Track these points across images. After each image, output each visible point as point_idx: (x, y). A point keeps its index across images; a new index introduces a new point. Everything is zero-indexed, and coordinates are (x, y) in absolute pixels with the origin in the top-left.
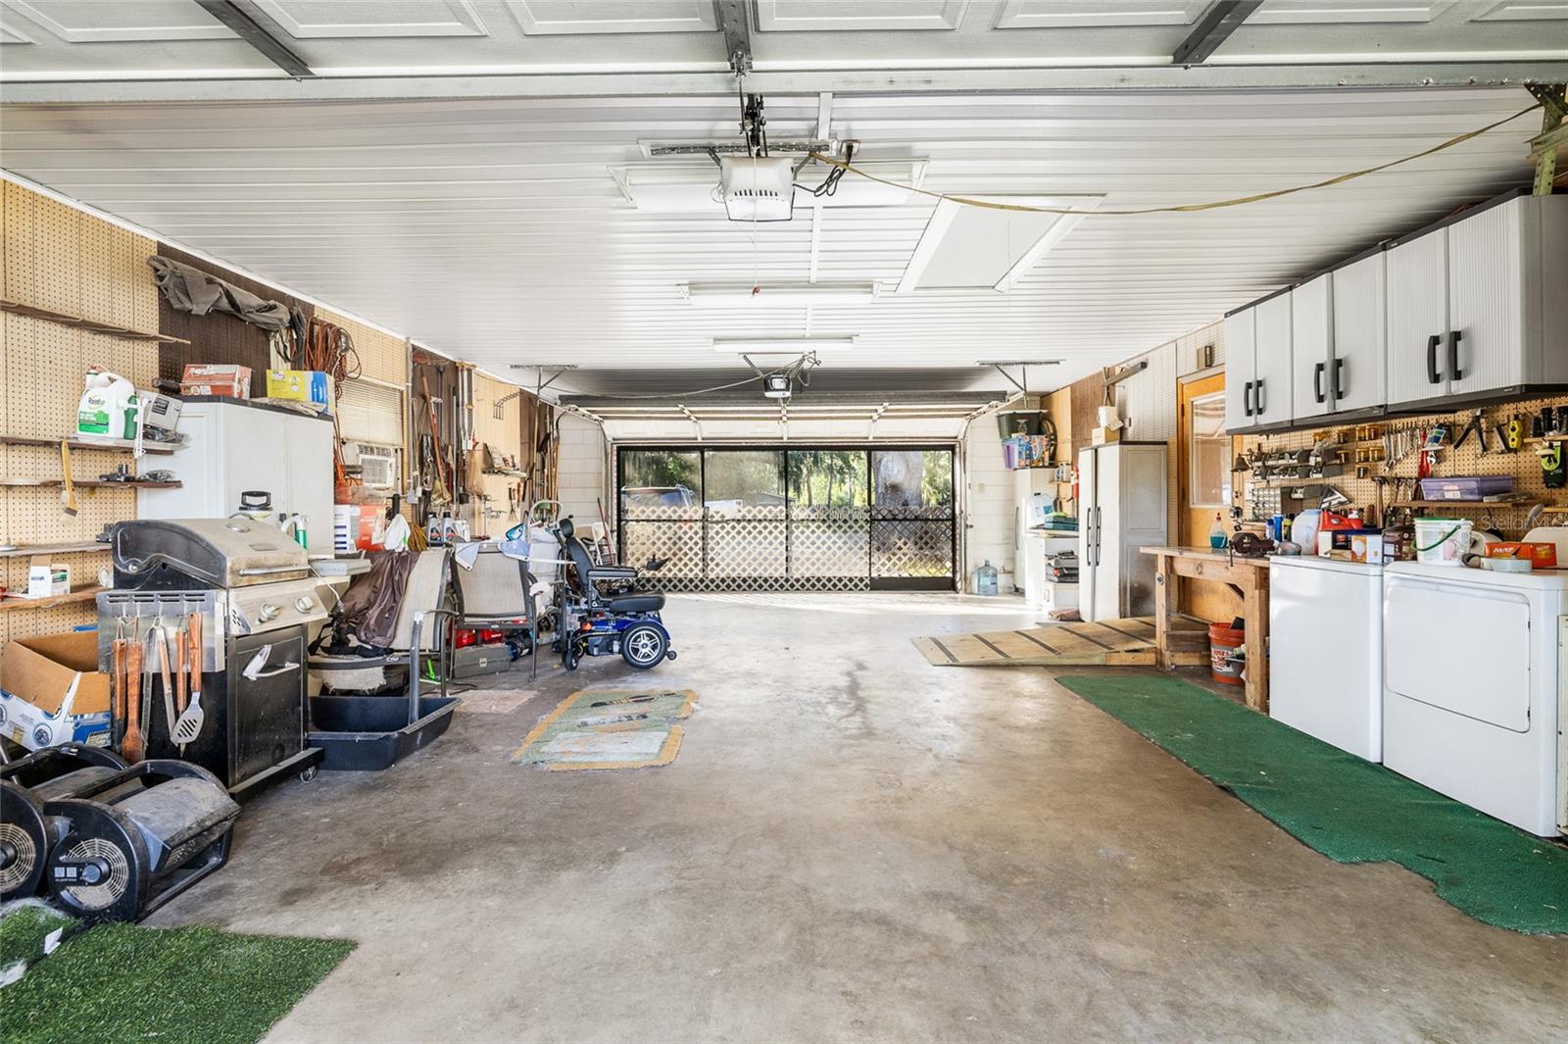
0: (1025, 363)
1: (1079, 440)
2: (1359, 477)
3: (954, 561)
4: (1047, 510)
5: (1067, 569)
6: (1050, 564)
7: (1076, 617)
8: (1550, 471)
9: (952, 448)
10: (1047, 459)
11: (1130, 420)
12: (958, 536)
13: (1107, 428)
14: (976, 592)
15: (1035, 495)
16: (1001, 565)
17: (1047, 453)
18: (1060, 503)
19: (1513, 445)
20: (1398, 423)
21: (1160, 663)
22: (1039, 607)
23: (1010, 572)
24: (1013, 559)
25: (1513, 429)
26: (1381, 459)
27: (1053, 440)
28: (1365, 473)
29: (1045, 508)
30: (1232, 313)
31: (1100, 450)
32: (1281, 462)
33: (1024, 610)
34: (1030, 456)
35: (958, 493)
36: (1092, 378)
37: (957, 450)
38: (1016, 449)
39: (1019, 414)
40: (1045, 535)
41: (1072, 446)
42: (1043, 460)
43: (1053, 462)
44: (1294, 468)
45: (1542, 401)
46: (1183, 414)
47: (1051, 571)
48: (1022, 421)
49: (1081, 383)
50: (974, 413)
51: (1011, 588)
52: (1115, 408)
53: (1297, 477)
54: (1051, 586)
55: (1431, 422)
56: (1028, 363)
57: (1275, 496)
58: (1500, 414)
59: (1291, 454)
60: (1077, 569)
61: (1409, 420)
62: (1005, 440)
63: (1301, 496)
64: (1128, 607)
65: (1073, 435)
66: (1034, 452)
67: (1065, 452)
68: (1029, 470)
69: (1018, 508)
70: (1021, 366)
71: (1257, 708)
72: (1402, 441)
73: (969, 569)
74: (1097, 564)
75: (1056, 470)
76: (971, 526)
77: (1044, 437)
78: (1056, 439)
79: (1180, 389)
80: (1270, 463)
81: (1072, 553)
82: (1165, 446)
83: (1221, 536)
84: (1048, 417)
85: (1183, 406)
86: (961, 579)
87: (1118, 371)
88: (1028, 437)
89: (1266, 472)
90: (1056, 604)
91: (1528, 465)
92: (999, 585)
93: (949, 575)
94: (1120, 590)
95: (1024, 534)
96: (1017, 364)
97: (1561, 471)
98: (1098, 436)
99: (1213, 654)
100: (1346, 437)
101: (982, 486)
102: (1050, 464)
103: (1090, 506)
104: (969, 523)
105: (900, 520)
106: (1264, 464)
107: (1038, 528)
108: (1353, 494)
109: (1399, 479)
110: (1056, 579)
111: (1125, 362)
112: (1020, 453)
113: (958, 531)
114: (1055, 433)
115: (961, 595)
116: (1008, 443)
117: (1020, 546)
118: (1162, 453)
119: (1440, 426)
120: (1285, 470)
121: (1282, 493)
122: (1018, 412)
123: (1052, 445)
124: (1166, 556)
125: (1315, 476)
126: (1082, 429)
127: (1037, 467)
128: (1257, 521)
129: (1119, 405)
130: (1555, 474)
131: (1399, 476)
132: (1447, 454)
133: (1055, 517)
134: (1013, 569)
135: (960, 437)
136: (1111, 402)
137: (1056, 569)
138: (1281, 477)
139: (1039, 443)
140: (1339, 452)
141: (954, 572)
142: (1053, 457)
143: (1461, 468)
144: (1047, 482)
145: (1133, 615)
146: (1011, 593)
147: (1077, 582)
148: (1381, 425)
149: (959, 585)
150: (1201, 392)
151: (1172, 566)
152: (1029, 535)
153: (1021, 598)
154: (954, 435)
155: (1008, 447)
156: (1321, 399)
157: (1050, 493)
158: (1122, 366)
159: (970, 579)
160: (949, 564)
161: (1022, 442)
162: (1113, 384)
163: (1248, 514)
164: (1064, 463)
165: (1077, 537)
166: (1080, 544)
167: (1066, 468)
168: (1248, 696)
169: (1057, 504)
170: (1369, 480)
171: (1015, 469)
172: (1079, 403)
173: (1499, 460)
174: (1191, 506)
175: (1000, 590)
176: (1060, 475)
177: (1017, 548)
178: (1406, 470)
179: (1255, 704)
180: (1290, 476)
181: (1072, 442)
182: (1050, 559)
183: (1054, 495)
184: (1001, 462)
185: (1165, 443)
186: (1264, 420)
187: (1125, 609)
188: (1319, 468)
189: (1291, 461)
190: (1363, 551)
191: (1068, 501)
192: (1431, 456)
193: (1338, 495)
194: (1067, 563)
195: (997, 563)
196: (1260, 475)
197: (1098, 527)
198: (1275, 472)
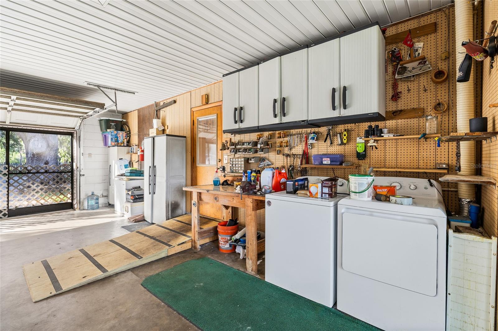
0: (116, 89)
1: (142, 135)
2: (278, 154)
3: (72, 194)
4: (126, 167)
5: (137, 195)
6: (128, 194)
7: (143, 220)
8: (360, 153)
9: (71, 134)
10: (125, 143)
11: (168, 126)
12: (75, 180)
13: (157, 129)
14: (87, 208)
15: (120, 159)
16: (101, 193)
17: (126, 140)
18: (132, 163)
19: (345, 141)
20: (294, 131)
21: (194, 247)
22: (122, 215)
23: (106, 196)
24: (108, 190)
25: (345, 135)
26: (287, 146)
27: (129, 134)
28: (279, 152)
29: (125, 166)
30: (227, 75)
31: (156, 138)
32: (243, 146)
33: (114, 217)
34: (117, 141)
35: (75, 157)
36: (149, 107)
37: (75, 135)
38: (110, 137)
39: (111, 120)
40: (126, 179)
41: (138, 137)
42: (124, 143)
43: (129, 144)
44: (250, 149)
45: (355, 124)
46: (193, 125)
47: (129, 197)
48: (113, 124)
49: (143, 108)
50: (85, 115)
51: (107, 204)
52: (160, 120)
53: (252, 153)
54: (129, 205)
55: (308, 131)
56: (118, 90)
57: (241, 161)
58: (338, 129)
59: (249, 143)
60: (143, 195)
61: (299, 130)
62: (103, 132)
63: (253, 162)
64: (170, 213)
65: (139, 132)
66: (119, 139)
67: (135, 140)
68: (116, 148)
69: (110, 166)
70: (114, 91)
71: (253, 273)
72: (296, 139)
73: (82, 197)
74: (154, 193)
75: (130, 148)
76: (83, 175)
77: (124, 132)
78: (130, 133)
79: (192, 113)
80: (238, 147)
81: (140, 187)
82: (185, 138)
83: (217, 180)
84: (126, 124)
85: (193, 121)
86: (77, 203)
87: (162, 104)
88: (116, 132)
89: (236, 151)
90: (132, 213)
91: (349, 150)
92: (99, 203)
93: (70, 201)
94: (166, 205)
95: (113, 178)
96: (111, 89)
97: (364, 153)
98: (153, 132)
99: (220, 239)
100: (271, 137)
101: (90, 155)
102: (127, 145)
103: (151, 165)
104: (82, 173)
105: (34, 173)
106: (235, 147)
107: (122, 175)
108: (273, 161)
109: (294, 155)
110: (132, 201)
111: (165, 100)
112: (112, 139)
113: (75, 178)
114: (130, 131)
115: (77, 212)
116: (105, 134)
117: (111, 184)
118: (184, 141)
119: (314, 133)
120: (245, 150)
121: (244, 160)
122: (110, 119)
123: (128, 136)
124: (198, 192)
125: (260, 153)
126: (143, 129)
127: (121, 146)
128: (232, 173)
129: (162, 119)
130: (362, 154)
131: (294, 153)
132: (315, 145)
133: (131, 170)
134: (108, 195)
135: (77, 128)
136: (158, 117)
137: (132, 196)
138: (244, 153)
139: (121, 135)
140: (269, 143)
141: (72, 200)
142: (129, 142)
143: (321, 151)
144: (126, 153)
145: (173, 217)
146: (106, 207)
147: (143, 201)
148: (286, 132)
149: (76, 206)
150: (203, 115)
151: (200, 197)
152: (116, 179)
153: (112, 209)
154: (73, 127)
155: (105, 136)
156: (275, 116)
157: (127, 158)
158: (164, 102)
159: (83, 203)
160: (69, 196)
161: (113, 134)
162: (160, 109)
163: (228, 170)
164: (134, 145)
165: (144, 179)
166: (145, 183)
167: (135, 147)
168: (248, 266)
169: (131, 164)
170: (282, 155)
171: (109, 147)
172: (142, 118)
173: (339, 148)
174: (197, 165)
175: (100, 206)
176: (132, 150)
177: (110, 185)
178: (297, 151)
179: (252, 270)
180: (248, 153)
181: (138, 135)
182: (128, 191)
183: (129, 160)
184: (101, 143)
185: (185, 137)
186: (243, 126)
187: (169, 214)
188: (262, 150)
189: (249, 146)
190: (316, 192)
191: (136, 162)
192: (309, 146)
193: (268, 161)
194: (137, 193)
195: (99, 193)
196: (233, 152)
197: (155, 176)
198: (240, 151)
